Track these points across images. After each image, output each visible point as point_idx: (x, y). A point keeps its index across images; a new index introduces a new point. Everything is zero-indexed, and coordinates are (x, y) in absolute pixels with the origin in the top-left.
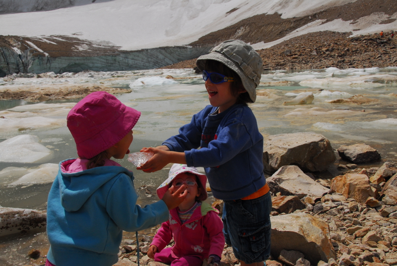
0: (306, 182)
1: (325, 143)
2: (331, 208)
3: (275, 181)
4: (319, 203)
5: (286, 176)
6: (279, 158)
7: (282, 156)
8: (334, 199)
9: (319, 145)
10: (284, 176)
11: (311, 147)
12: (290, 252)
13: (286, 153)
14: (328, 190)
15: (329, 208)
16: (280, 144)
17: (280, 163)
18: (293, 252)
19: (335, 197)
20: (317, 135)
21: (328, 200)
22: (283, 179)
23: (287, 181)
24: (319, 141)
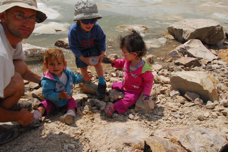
0: (204, 50)
1: (220, 28)
2: (217, 68)
3: (185, 48)
4: (210, 64)
5: (192, 45)
6: (190, 34)
7: (191, 33)
8: (220, 63)
9: (216, 29)
10: (191, 45)
11: (210, 29)
12: (191, 93)
13: (194, 31)
14: (216, 57)
15: (215, 68)
16: (191, 25)
17: (189, 37)
18: (194, 93)
19: (220, 62)
20: (215, 22)
21: (215, 63)
22: (190, 47)
23: (192, 49)
24: (216, 26)
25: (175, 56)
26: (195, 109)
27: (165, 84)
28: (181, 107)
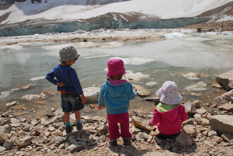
3: (229, 95)
25: (220, 102)
26: (230, 149)
27: (207, 125)
28: (217, 145)
